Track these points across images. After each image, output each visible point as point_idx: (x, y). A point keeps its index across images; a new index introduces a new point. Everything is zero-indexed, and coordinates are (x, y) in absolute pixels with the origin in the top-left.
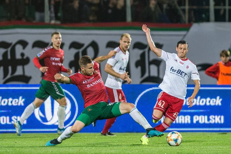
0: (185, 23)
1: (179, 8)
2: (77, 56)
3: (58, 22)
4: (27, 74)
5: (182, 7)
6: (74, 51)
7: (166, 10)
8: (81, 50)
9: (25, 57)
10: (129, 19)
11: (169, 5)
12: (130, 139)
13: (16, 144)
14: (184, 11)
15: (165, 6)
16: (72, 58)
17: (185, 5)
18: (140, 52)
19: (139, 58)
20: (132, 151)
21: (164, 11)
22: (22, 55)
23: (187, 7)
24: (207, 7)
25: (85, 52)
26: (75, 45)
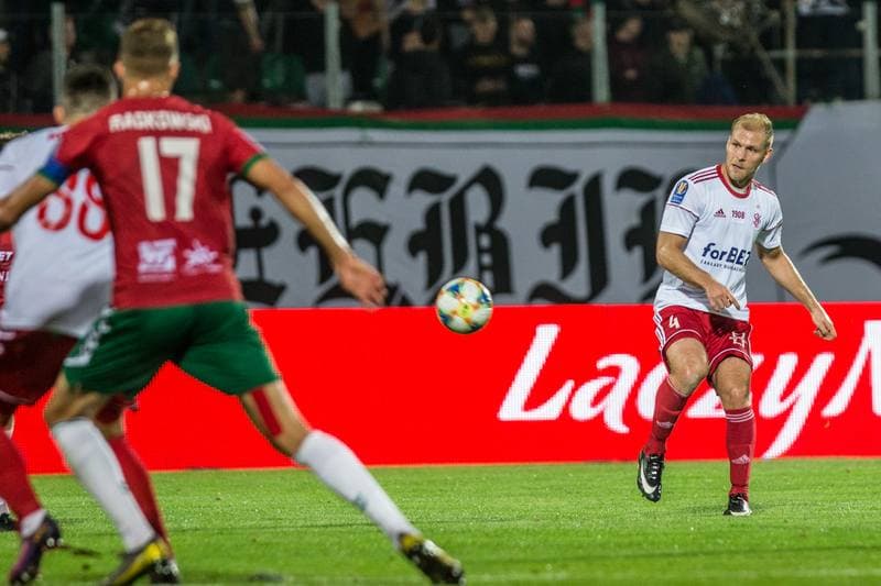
0: (784, 103)
1: (765, 56)
2: (433, 214)
3: (375, 108)
4: (272, 275)
5: (776, 54)
6: (423, 200)
7: (724, 62)
8: (446, 197)
9: (264, 222)
10: (602, 92)
11: (732, 47)
12: (590, 484)
13: (218, 503)
14: (781, 65)
15: (719, 51)
16: (418, 224)
17: (783, 46)
18: (640, 199)
19: (635, 220)
20: (586, 523)
21: (718, 67)
22: (256, 214)
23: (791, 53)
24: (854, 52)
25: (458, 204)
26: (426, 181)
